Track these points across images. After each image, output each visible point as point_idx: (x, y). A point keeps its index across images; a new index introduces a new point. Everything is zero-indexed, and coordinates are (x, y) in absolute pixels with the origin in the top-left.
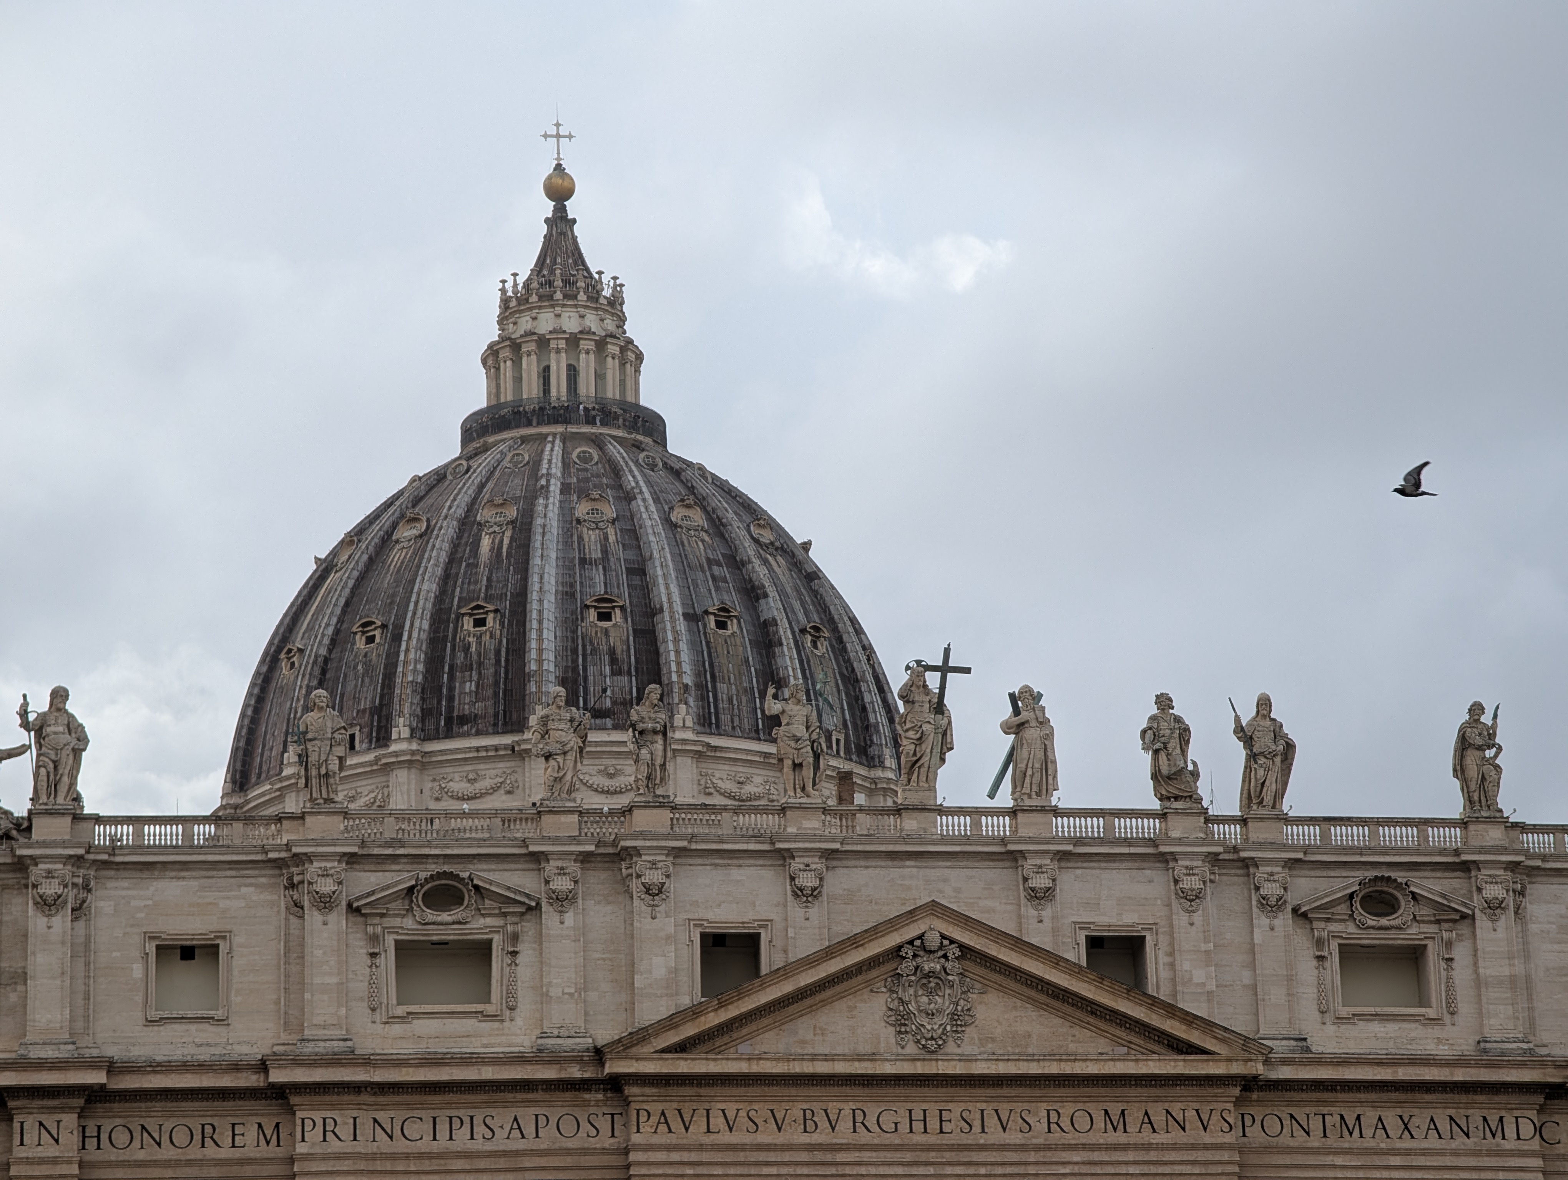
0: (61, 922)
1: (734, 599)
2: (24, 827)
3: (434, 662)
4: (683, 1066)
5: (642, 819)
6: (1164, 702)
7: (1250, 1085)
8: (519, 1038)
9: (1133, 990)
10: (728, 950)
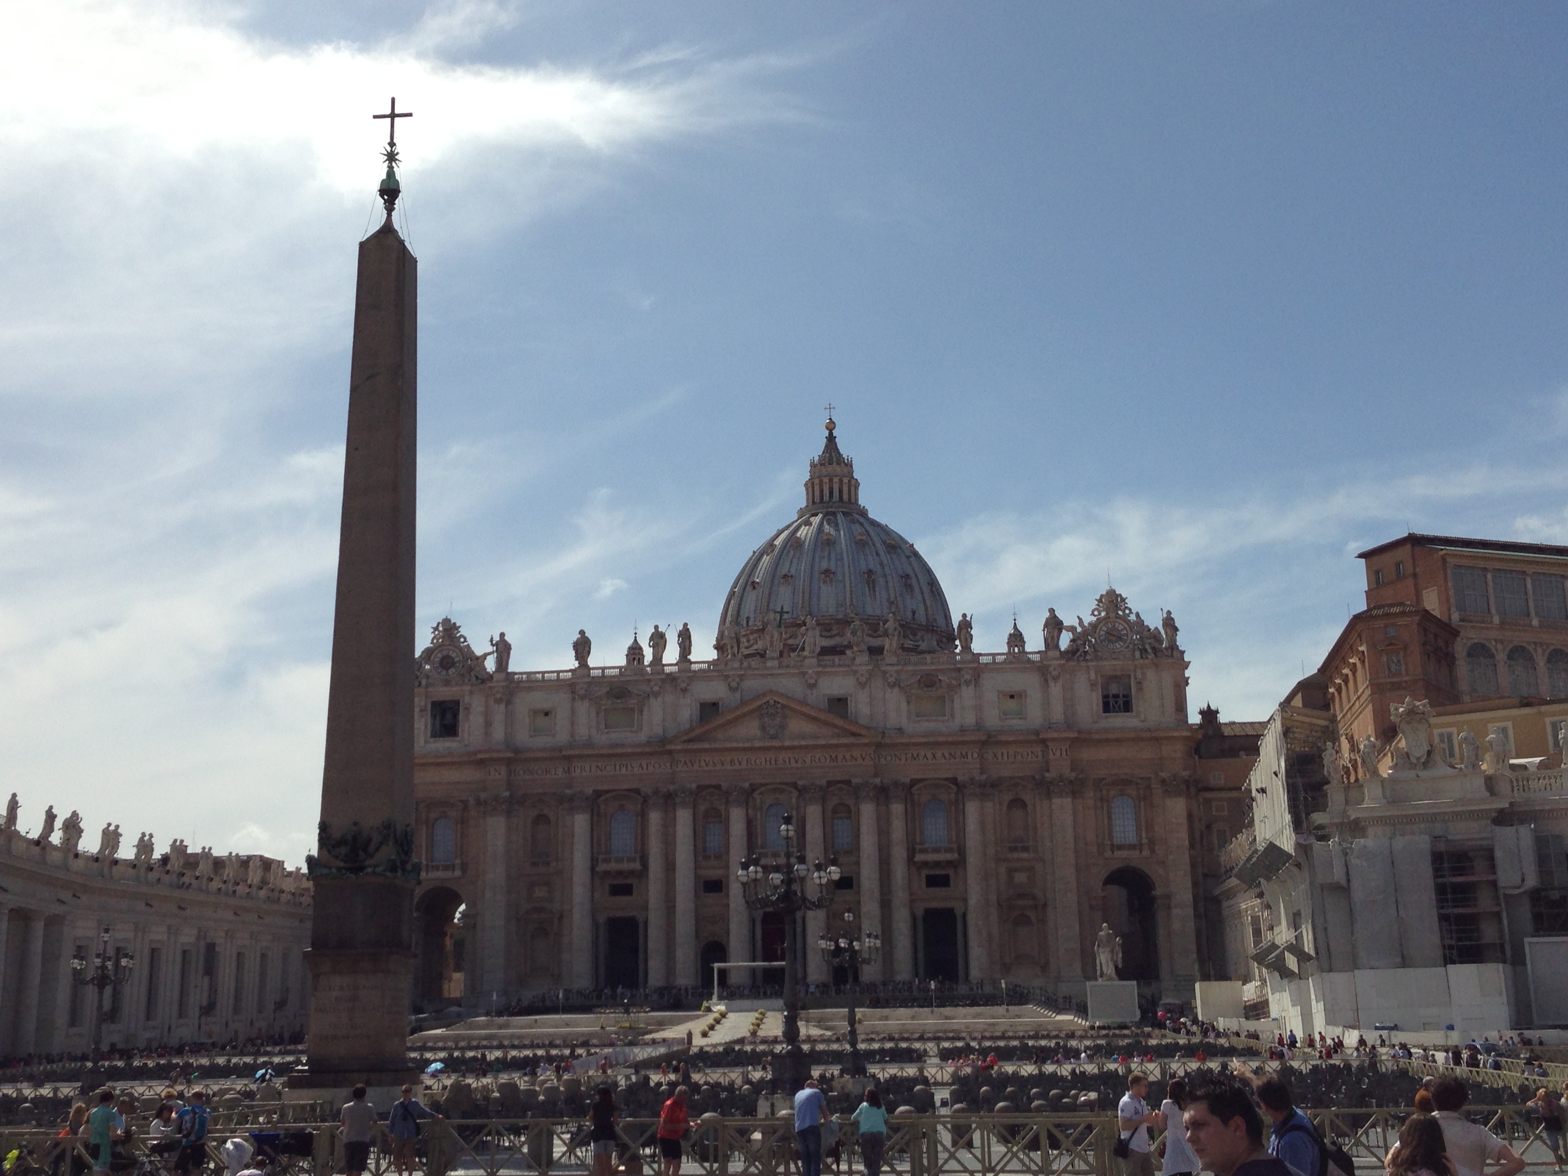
0: (503, 706)
2: (491, 677)
4: (689, 746)
7: (879, 745)
8: (643, 737)
9: (844, 715)
10: (709, 709)
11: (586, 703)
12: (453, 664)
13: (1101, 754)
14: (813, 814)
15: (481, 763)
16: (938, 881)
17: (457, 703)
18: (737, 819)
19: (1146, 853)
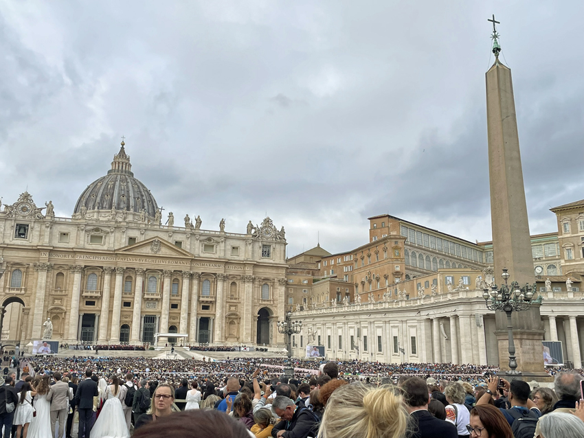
0: (49, 229)
1: (140, 196)
2: (45, 217)
3: (101, 200)
4: (125, 253)
5: (122, 224)
6: (187, 215)
7: (192, 259)
8: (105, 248)
9: (180, 248)
10: (132, 240)
11: (84, 232)
12: (27, 210)
13: (261, 270)
14: (167, 282)
15: (38, 249)
16: (205, 308)
17: (28, 226)
18: (139, 281)
19: (272, 303)
